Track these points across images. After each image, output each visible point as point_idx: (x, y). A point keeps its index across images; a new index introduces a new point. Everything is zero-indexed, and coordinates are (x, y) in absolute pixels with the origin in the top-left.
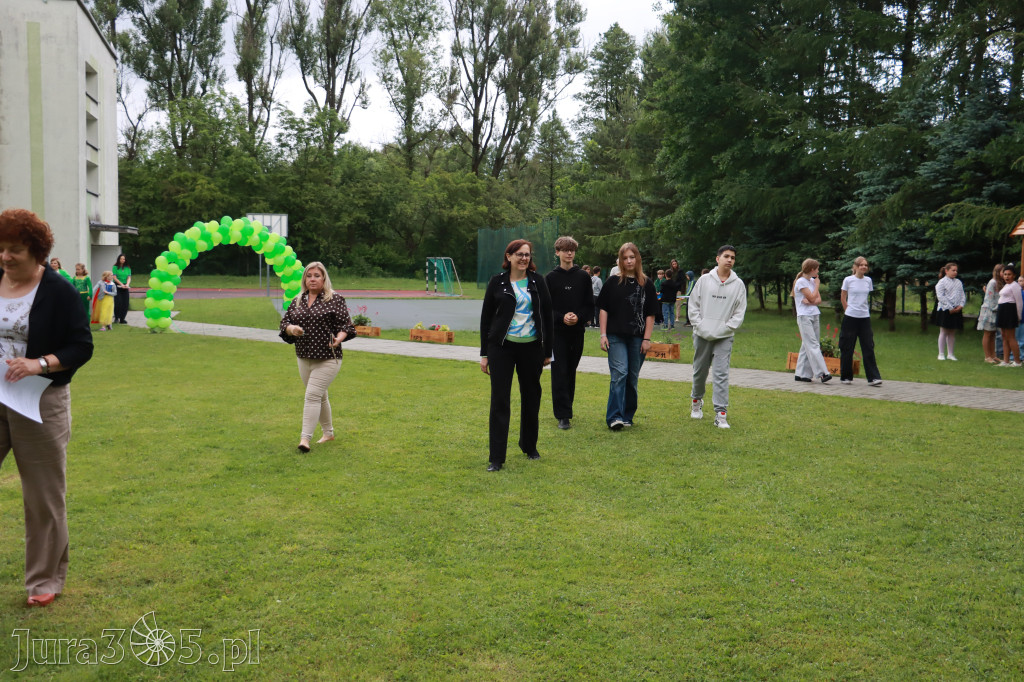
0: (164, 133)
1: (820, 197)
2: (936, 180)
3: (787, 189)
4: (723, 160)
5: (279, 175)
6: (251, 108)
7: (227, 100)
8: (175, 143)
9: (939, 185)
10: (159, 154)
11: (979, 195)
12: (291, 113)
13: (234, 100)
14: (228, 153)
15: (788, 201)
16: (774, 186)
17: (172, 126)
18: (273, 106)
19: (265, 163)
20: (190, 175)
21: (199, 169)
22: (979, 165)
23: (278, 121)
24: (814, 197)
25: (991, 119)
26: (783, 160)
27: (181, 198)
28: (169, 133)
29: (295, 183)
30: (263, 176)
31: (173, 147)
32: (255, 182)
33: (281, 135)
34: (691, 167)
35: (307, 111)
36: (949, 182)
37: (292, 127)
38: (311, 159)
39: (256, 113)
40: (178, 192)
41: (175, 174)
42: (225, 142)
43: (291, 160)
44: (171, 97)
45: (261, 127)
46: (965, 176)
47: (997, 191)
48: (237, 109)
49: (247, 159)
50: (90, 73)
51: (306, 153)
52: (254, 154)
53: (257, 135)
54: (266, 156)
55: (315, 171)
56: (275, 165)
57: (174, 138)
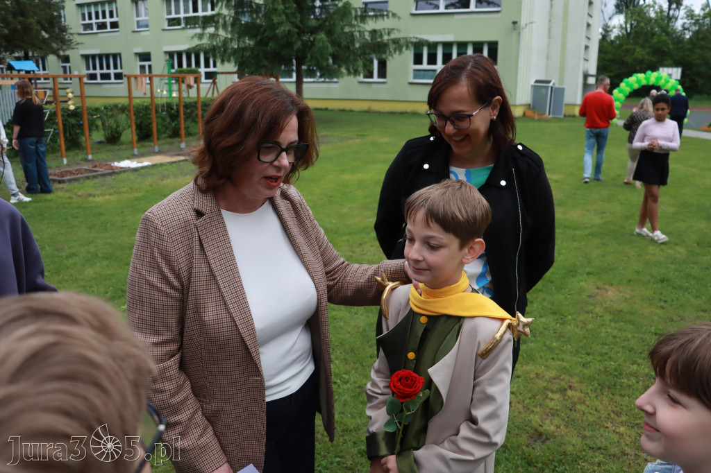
0: (621, 26)
5: (680, 45)
6: (670, 9)
7: (657, 7)
8: (626, 31)
10: (617, 37)
12: (693, 11)
13: (661, 7)
14: (654, 34)
17: (626, 23)
18: (682, 7)
19: (673, 39)
20: (632, 47)
21: (637, 43)
23: (685, 16)
27: (628, 59)
28: (624, 26)
29: (689, 50)
30: (671, 47)
31: (625, 33)
32: (666, 49)
33: (685, 23)
35: (703, 9)
37: (692, 19)
38: (700, 36)
39: (671, 12)
40: (625, 56)
41: (625, 47)
42: (652, 29)
43: (688, 37)
44: (627, 7)
45: (673, 20)
48: (662, 11)
49: (664, 37)
51: (696, 33)
52: (668, 34)
53: (671, 24)
54: (674, 36)
55: (702, 43)
56: (679, 40)
57: (626, 28)
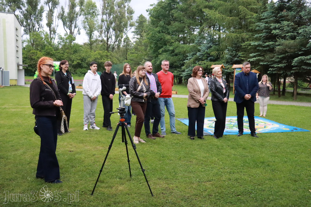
0: (28, 41)
1: (181, 59)
2: (200, 56)
3: (175, 57)
4: (160, 51)
5: (58, 51)
6: (51, 34)
7: (45, 33)
8: (31, 43)
9: (201, 57)
10: (27, 46)
11: (208, 59)
12: (61, 36)
13: (46, 33)
14: (45, 45)
15: (174, 60)
17: (30, 39)
18: (56, 34)
19: (54, 48)
20: (35, 51)
21: (38, 50)
22: (207, 53)
23: (58, 38)
25: (210, 44)
26: (173, 51)
27: (33, 57)
29: (62, 53)
30: (54, 52)
31: (30, 44)
32: (52, 53)
33: (58, 41)
34: (155, 52)
35: (65, 35)
36: (202, 57)
37: (61, 39)
38: (66, 48)
39: (52, 36)
40: (33, 56)
41: (32, 51)
42: (44, 43)
43: (60, 47)
44: (30, 32)
45: (53, 39)
46: (206, 55)
47: (211, 58)
48: (48, 35)
49: (50, 47)
50: (17, 29)
51: (64, 46)
52: (52, 46)
53: (52, 41)
54: (54, 46)
56: (57, 49)
57: (31, 42)
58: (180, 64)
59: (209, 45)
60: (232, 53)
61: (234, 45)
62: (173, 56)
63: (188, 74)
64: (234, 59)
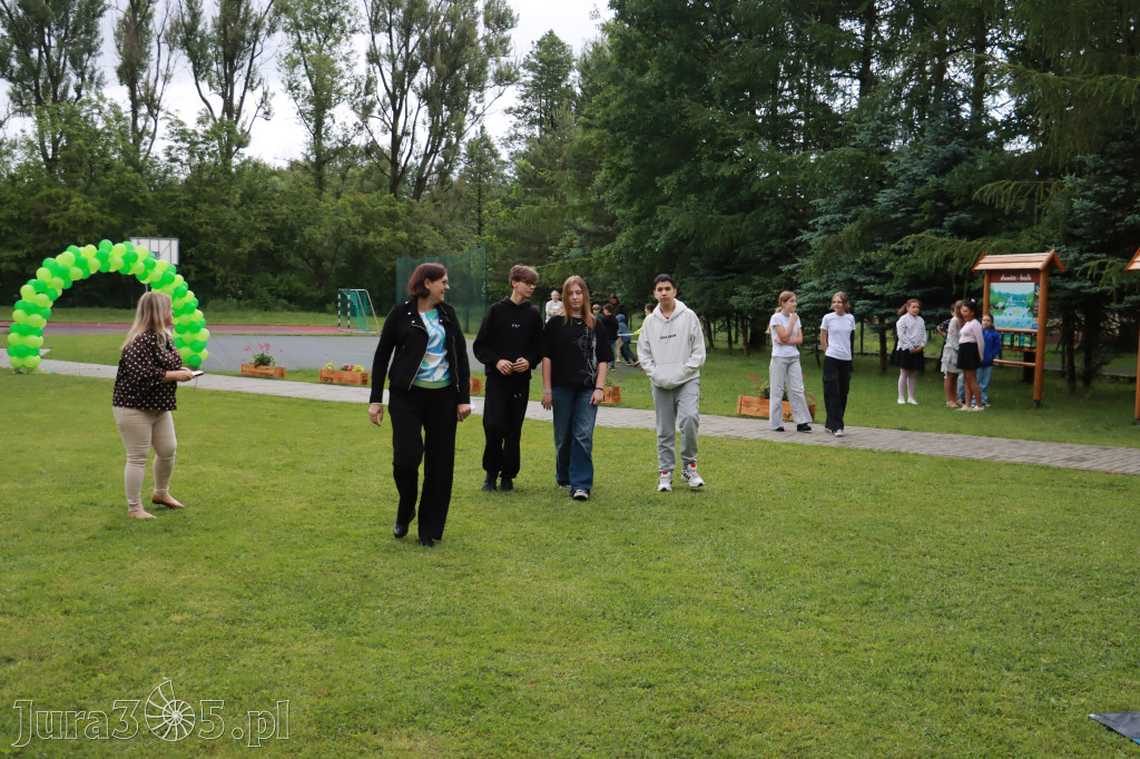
0: (30, 143)
1: (773, 226)
2: (895, 209)
3: (738, 216)
4: (668, 183)
5: (168, 194)
6: (135, 114)
7: (106, 107)
8: (45, 155)
9: (899, 215)
10: (25, 168)
11: (941, 226)
12: (182, 124)
13: (115, 107)
14: (108, 167)
15: (739, 230)
16: (724, 213)
17: (41, 135)
18: (161, 114)
19: (152, 180)
20: (62, 192)
21: (74, 185)
22: (940, 194)
23: (167, 132)
24: (767, 226)
25: (952, 145)
26: (733, 184)
27: (52, 219)
28: (36, 141)
29: (187, 203)
30: (149, 195)
31: (41, 159)
32: (140, 201)
33: (170, 148)
34: (635, 191)
35: (200, 121)
36: (909, 212)
37: (184, 140)
38: (205, 176)
39: (140, 123)
40: (49, 211)
41: (45, 191)
42: (104, 154)
43: (183, 177)
44: (39, 102)
45: (147, 138)
46: (926, 205)
47: (958, 221)
48: (119, 117)
49: (130, 175)
51: (200, 169)
52: (139, 168)
53: (142, 147)
54: (153, 173)
55: (210, 190)
56: (165, 187)
57: (43, 149)
58: (766, 255)
59: (944, 152)
60: (1106, 188)
61: (1116, 146)
62: (729, 211)
63: (817, 301)
64: (1121, 219)
